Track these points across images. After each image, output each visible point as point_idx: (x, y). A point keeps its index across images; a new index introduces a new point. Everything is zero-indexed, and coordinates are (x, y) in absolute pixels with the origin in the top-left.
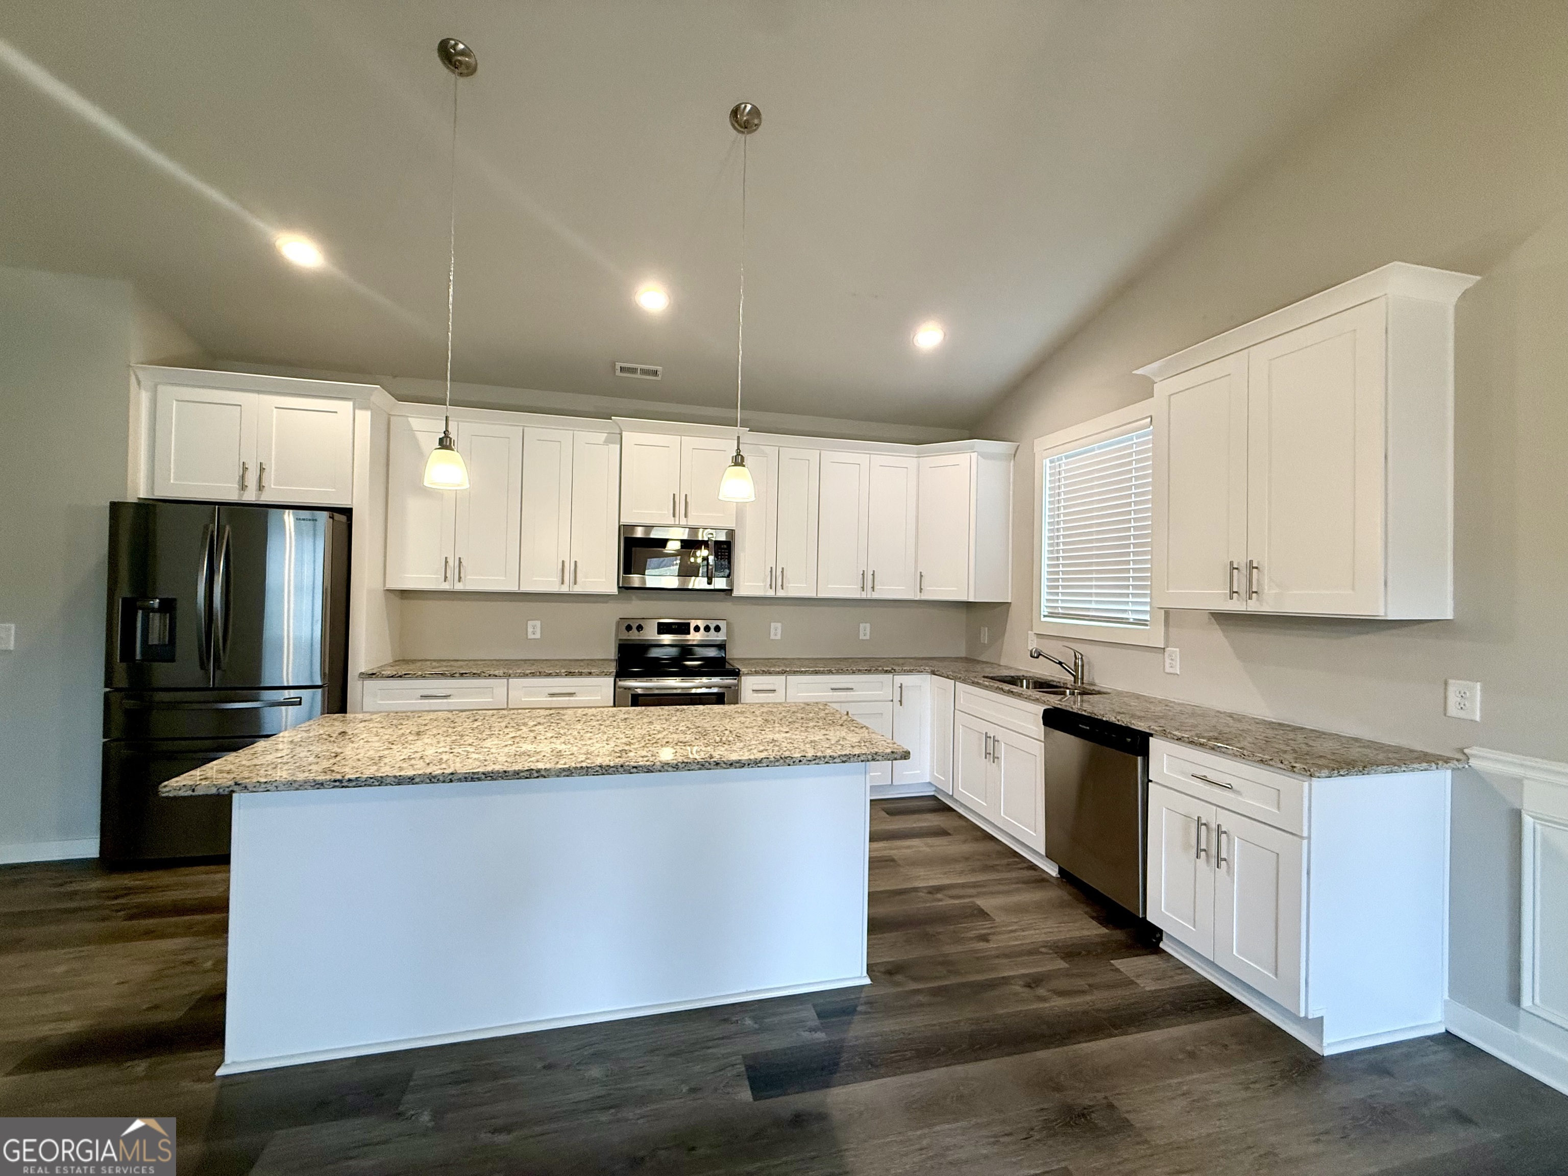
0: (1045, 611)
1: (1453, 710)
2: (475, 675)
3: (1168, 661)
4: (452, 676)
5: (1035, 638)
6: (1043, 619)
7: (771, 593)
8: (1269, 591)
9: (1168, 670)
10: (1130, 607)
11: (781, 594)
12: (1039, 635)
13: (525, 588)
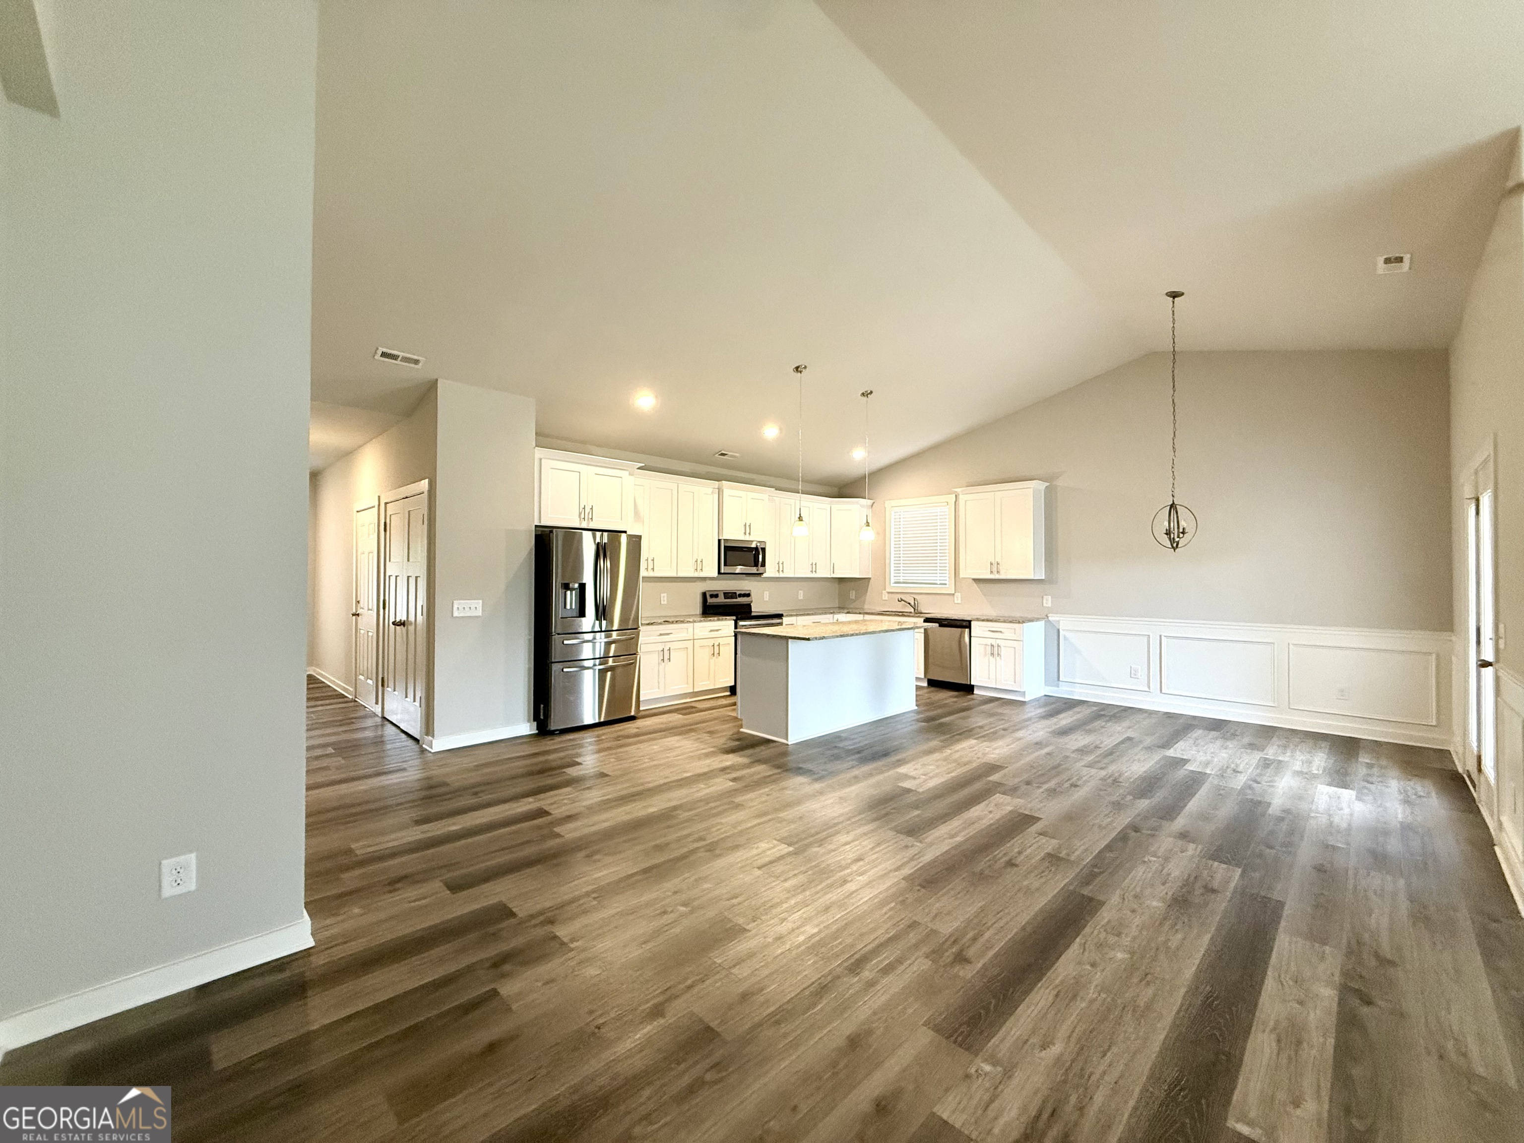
0: (893, 581)
1: (1045, 605)
2: (682, 622)
3: (955, 599)
4: (672, 622)
5: (887, 594)
6: (892, 585)
7: (777, 575)
8: (1002, 572)
9: (956, 602)
10: (938, 578)
11: (782, 575)
12: (888, 593)
13: (681, 575)
